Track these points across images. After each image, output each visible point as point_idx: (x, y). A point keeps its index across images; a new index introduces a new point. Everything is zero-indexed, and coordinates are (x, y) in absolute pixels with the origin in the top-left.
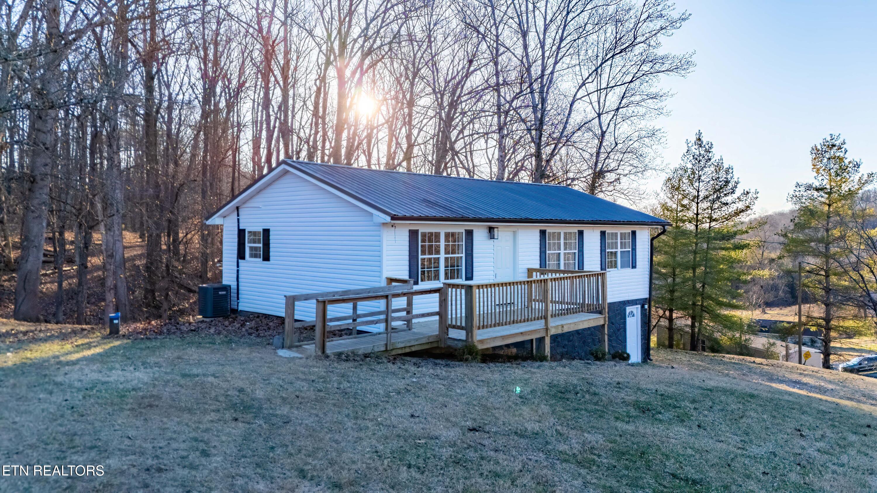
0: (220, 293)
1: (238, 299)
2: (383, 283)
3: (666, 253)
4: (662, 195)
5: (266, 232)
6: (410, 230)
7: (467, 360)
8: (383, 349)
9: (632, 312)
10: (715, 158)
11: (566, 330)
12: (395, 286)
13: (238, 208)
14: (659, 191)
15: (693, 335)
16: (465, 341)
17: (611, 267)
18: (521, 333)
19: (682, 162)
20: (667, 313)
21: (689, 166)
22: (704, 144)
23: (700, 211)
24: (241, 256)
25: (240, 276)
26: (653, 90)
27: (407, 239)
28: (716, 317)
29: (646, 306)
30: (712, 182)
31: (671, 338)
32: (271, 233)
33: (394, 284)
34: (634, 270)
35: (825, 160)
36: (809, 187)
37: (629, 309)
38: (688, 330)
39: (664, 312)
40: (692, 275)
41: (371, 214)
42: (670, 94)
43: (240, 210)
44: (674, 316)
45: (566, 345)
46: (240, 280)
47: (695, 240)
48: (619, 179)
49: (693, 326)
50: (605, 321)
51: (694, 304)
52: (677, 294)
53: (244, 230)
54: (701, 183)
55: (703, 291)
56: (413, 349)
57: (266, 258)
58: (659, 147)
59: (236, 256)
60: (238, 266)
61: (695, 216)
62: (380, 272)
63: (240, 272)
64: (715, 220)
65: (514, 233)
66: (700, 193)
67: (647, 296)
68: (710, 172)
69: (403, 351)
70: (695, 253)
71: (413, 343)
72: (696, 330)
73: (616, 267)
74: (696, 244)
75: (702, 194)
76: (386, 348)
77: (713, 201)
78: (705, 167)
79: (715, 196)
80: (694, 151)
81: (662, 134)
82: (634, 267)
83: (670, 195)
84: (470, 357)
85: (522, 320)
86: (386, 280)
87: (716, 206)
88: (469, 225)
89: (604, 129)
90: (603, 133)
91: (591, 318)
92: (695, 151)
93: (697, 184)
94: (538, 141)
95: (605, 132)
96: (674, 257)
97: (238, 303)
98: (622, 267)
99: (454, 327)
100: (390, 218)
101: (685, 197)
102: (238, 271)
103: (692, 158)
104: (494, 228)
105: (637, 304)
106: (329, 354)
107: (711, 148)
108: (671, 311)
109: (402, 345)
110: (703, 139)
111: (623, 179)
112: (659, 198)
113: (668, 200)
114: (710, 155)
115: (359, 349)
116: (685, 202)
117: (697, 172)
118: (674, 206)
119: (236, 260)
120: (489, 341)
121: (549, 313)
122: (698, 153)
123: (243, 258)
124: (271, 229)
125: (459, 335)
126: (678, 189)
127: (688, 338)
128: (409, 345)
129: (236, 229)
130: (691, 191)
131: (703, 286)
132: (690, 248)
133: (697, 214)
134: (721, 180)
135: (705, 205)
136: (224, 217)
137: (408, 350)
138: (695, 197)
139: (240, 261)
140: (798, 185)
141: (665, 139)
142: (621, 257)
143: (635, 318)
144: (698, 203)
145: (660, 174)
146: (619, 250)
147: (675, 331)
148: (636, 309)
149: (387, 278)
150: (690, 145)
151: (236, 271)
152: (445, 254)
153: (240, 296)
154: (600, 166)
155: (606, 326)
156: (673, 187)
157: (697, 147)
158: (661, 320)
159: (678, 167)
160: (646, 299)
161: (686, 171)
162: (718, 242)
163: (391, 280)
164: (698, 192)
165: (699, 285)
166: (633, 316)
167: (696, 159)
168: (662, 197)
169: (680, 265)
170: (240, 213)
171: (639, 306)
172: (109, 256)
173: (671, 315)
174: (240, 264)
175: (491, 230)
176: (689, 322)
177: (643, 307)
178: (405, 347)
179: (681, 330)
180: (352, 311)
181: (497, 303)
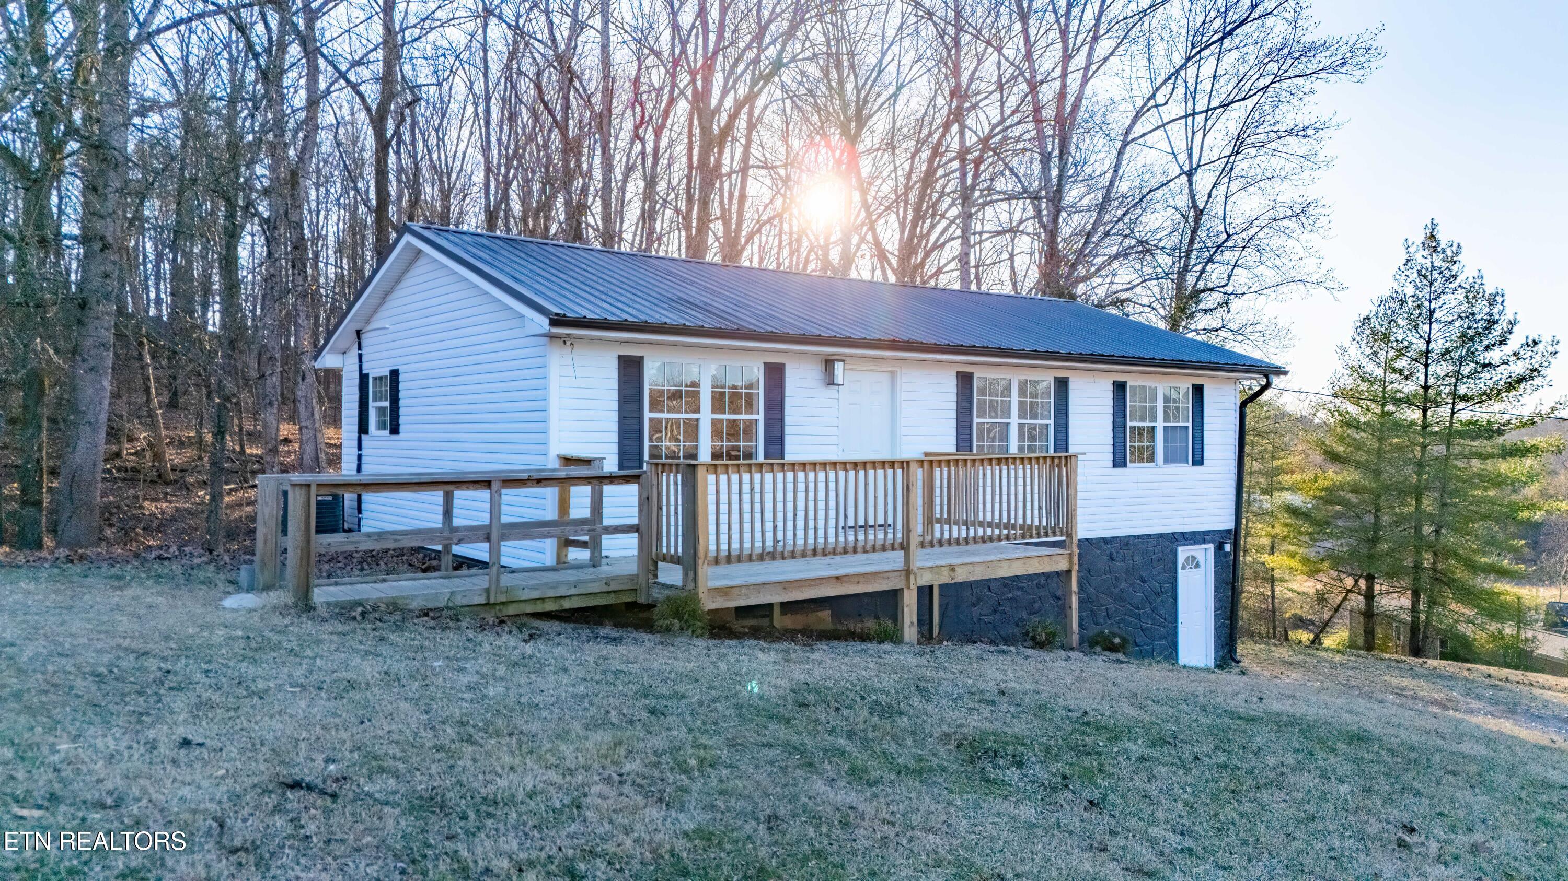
1: (360, 511)
3: (1358, 465)
4: (1353, 350)
5: (395, 374)
6: (620, 357)
7: (668, 630)
8: (482, 600)
9: (1194, 558)
10: (1467, 273)
11: (961, 576)
13: (359, 333)
14: (1347, 344)
15: (1414, 628)
16: (682, 588)
17: (1141, 460)
18: (837, 578)
19: (1395, 285)
20: (1362, 583)
21: (1409, 290)
22: (1443, 245)
23: (1431, 381)
24: (363, 428)
25: (363, 467)
26: (1302, 121)
27: (615, 374)
28: (1467, 595)
29: (1228, 548)
30: (1457, 324)
31: (1369, 633)
32: (401, 377)
34: (1197, 468)
37: (1183, 553)
38: (1404, 616)
39: (1356, 581)
40: (1412, 509)
42: (1333, 123)
43: (363, 337)
44: (1377, 588)
45: (1021, 619)
47: (1421, 440)
48: (1227, 303)
49: (1414, 609)
50: (1071, 562)
51: (1417, 567)
52: (1384, 546)
53: (367, 375)
54: (1434, 325)
55: (1437, 540)
56: (567, 604)
57: (395, 430)
58: (1314, 236)
59: (356, 427)
60: (360, 447)
61: (1421, 391)
62: (546, 442)
63: (364, 459)
64: (1465, 398)
65: (893, 374)
66: (1432, 346)
67: (1231, 525)
68: (1454, 303)
69: (539, 608)
70: (1420, 465)
71: (562, 592)
72: (1423, 617)
73: (1152, 459)
74: (1424, 447)
75: (1438, 346)
76: (488, 597)
77: (1461, 361)
78: (1443, 292)
79: (1464, 352)
80: (1420, 260)
81: (1320, 210)
82: (1198, 461)
83: (1368, 351)
84: (676, 624)
85: (839, 550)
86: (557, 460)
87: (1465, 370)
88: (776, 352)
89: (1201, 206)
90: (1199, 213)
91: (1035, 554)
92: (1423, 261)
93: (1426, 327)
94: (1050, 226)
95: (1202, 211)
96: (1377, 473)
97: (360, 519)
98: (1166, 461)
99: (665, 558)
100: (547, 321)
101: (1400, 353)
102: (360, 457)
103: (1416, 275)
104: (833, 361)
105: (1204, 542)
106: (318, 605)
107: (1457, 254)
108: (1370, 579)
109: (535, 594)
110: (1438, 236)
111: (1235, 304)
112: (1346, 358)
113: (1365, 361)
114: (1455, 268)
115: (414, 597)
116: (1402, 363)
117: (1426, 303)
118: (1379, 372)
119: (356, 435)
120: (743, 591)
121: (914, 540)
122: (1429, 266)
123: (366, 432)
124: (402, 369)
125: (671, 575)
126: (1386, 338)
127: (1405, 633)
128: (551, 593)
129: (357, 375)
130: (1414, 341)
131: (1437, 532)
132: (1410, 456)
133: (1426, 388)
134: (1478, 317)
135: (1442, 369)
136: (344, 353)
137: (550, 607)
138: (1421, 354)
139: (363, 437)
141: (1327, 219)
142: (1166, 440)
143: (1201, 570)
144: (1427, 366)
145: (1312, 291)
146: (1160, 424)
147: (1378, 620)
148: (1205, 553)
149: (560, 456)
150: (1411, 250)
151: (356, 458)
152: (713, 412)
153: (364, 506)
154: (1191, 279)
155: (1074, 575)
156: (1374, 333)
157: (1426, 253)
158: (1352, 596)
159: (1388, 294)
160: (1229, 531)
161: (1403, 302)
162: (1468, 442)
163: (568, 461)
164: (1428, 342)
165: (1427, 529)
166: (1197, 566)
167: (1425, 277)
168: (1353, 356)
169: (1388, 489)
170: (364, 343)
171: (1211, 547)
172: (270, 450)
173: (1370, 588)
174: (364, 444)
175: (829, 364)
176: (1406, 602)
177: (1219, 547)
179: (1390, 618)
180: (441, 517)
181: (851, 523)
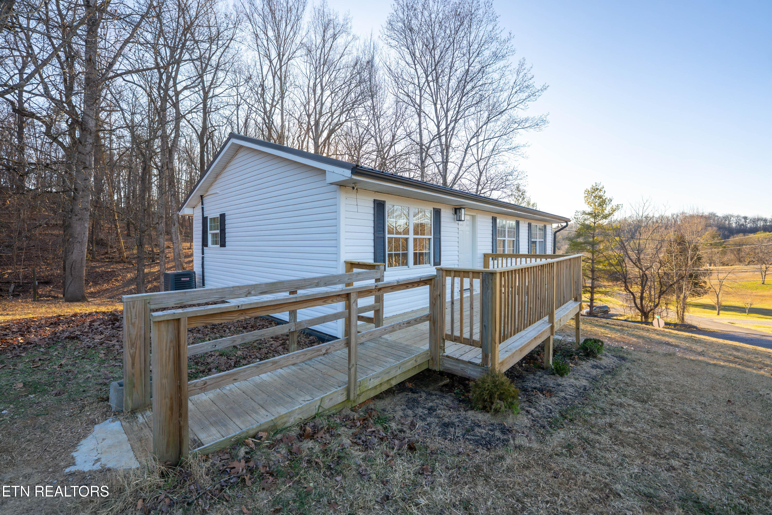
0: (182, 279)
2: (341, 270)
5: (223, 216)
6: (375, 201)
8: (344, 398)
12: (359, 274)
13: (202, 197)
16: (483, 366)
24: (205, 244)
25: (205, 263)
27: (372, 211)
32: (227, 218)
33: (356, 270)
35: (593, 197)
36: (584, 213)
41: (323, 172)
43: (204, 199)
46: (205, 267)
53: (207, 217)
56: (394, 382)
57: (223, 245)
59: (201, 243)
60: (203, 253)
62: (337, 254)
63: (205, 259)
65: (473, 217)
76: (348, 395)
86: (344, 265)
88: (438, 202)
99: (456, 340)
100: (349, 171)
102: (203, 258)
104: (460, 208)
109: (377, 382)
119: (201, 247)
123: (207, 246)
124: (227, 213)
125: (468, 354)
129: (201, 218)
136: (194, 208)
139: (205, 248)
140: (577, 212)
142: (539, 246)
146: (538, 240)
149: (346, 263)
151: (201, 258)
152: (414, 234)
153: (205, 282)
163: (351, 265)
170: (204, 202)
174: (205, 251)
175: (457, 210)
178: (381, 384)
